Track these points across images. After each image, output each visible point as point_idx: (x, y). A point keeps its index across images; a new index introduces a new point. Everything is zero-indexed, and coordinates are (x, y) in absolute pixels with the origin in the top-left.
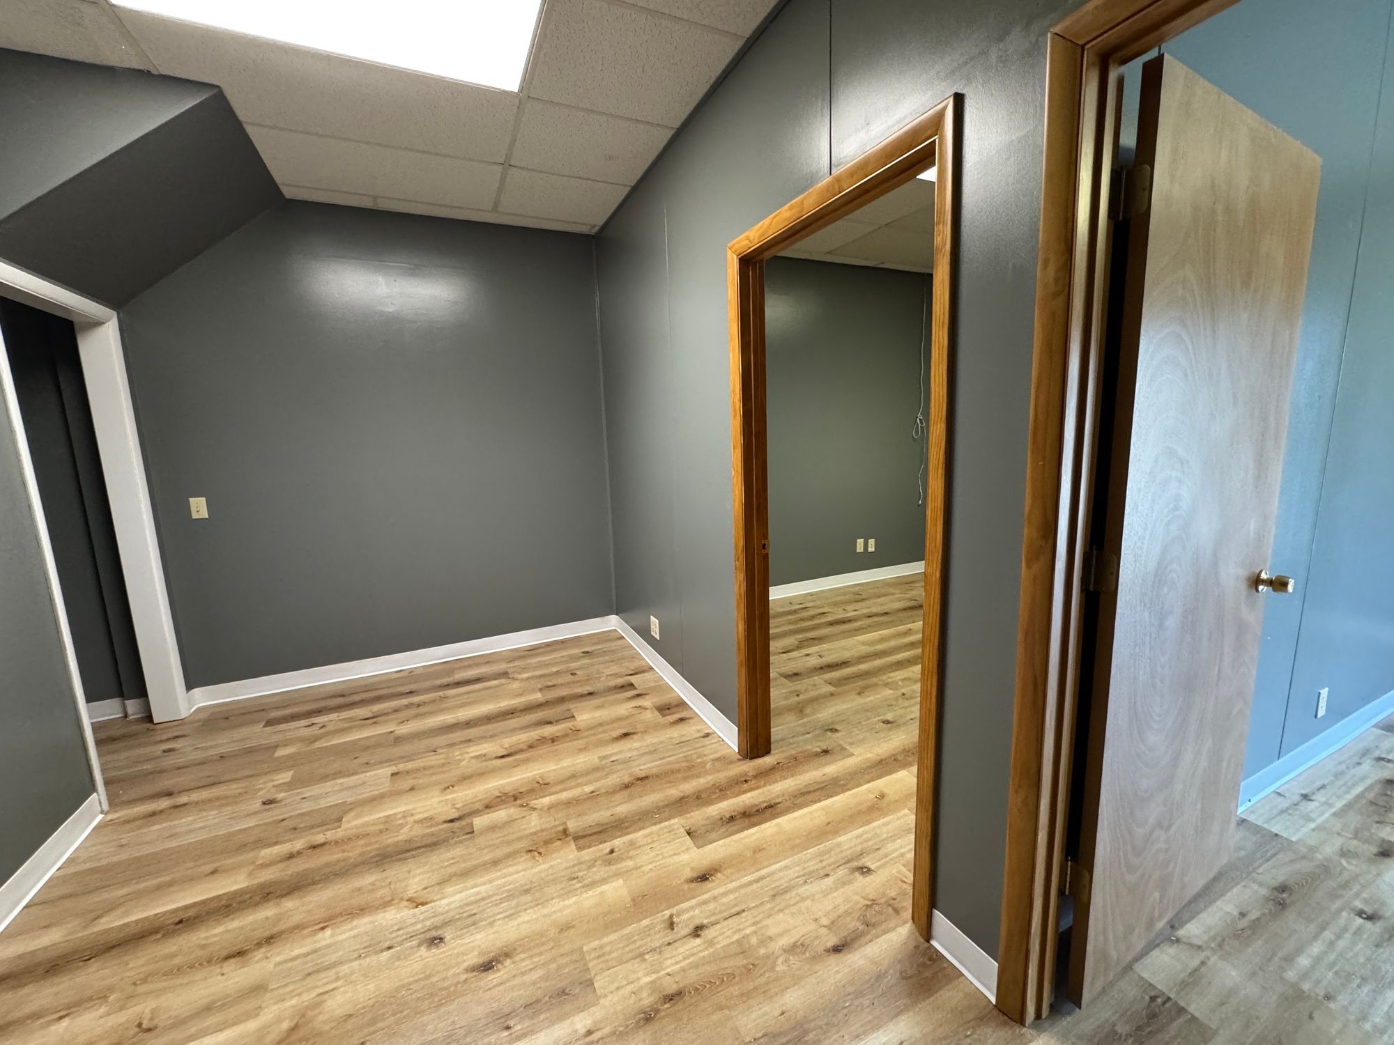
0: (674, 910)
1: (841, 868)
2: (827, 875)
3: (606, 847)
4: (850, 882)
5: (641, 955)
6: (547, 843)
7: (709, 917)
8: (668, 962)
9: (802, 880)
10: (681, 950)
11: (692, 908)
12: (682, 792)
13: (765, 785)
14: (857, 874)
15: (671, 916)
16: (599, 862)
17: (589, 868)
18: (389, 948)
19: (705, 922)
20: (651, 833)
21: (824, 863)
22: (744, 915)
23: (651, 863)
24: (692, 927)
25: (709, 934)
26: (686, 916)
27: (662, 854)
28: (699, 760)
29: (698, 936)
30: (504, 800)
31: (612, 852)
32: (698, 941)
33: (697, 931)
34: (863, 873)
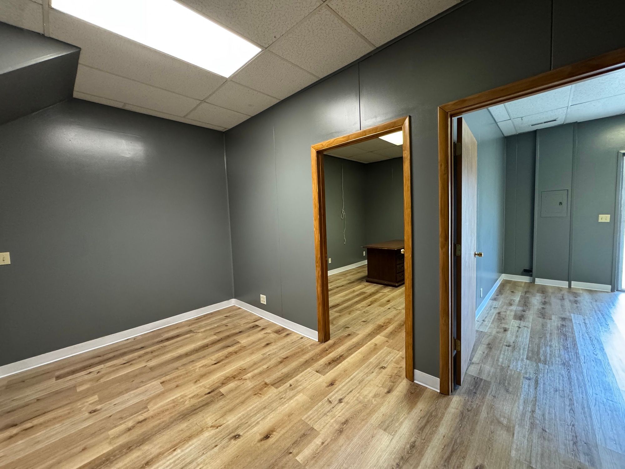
0: (328, 397)
1: (376, 369)
2: (373, 372)
3: (287, 384)
4: (381, 372)
5: (325, 414)
6: (261, 389)
7: (342, 395)
8: (337, 413)
9: (365, 376)
10: (339, 408)
11: (334, 394)
12: (305, 359)
13: (335, 350)
14: (382, 369)
15: (328, 399)
16: (288, 391)
17: (285, 393)
18: (216, 446)
19: (341, 397)
20: (302, 376)
21: (370, 369)
22: (353, 391)
23: (309, 385)
24: (338, 400)
25: (345, 400)
26: (333, 398)
27: (311, 381)
28: (304, 347)
29: (342, 402)
30: (228, 380)
31: (291, 385)
32: (342, 404)
33: (340, 401)
34: (383, 369)
